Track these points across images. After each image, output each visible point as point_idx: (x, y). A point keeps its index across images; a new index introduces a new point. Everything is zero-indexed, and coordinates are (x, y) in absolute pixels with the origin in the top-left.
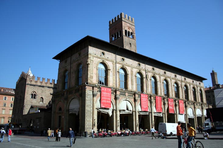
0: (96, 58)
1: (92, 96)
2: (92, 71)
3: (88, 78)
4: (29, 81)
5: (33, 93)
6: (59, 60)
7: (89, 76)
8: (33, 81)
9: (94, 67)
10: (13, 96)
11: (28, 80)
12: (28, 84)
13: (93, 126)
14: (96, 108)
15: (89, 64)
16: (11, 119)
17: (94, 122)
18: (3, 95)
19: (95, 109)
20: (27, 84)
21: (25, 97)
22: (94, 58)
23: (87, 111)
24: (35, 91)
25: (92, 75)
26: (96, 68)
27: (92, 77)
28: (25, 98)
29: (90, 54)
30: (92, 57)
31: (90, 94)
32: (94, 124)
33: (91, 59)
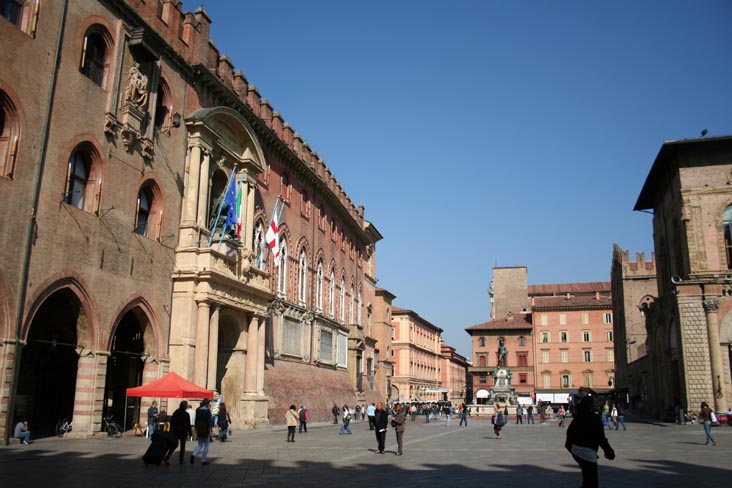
0: (713, 196)
1: (702, 309)
2: (702, 237)
3: (691, 261)
4: (629, 268)
5: (645, 301)
6: (652, 210)
7: (691, 255)
8: (639, 265)
9: (705, 225)
10: (610, 309)
11: (626, 268)
12: (627, 279)
13: (714, 394)
14: (722, 344)
15: (688, 220)
16: (613, 375)
17: (717, 384)
18: (601, 309)
19: (718, 345)
20: (624, 277)
21: (626, 315)
22: (704, 198)
23: (689, 355)
24: (650, 294)
25: (702, 249)
26: (713, 225)
27: (703, 255)
28: (626, 319)
29: (687, 191)
30: (695, 197)
31: (691, 305)
32: (717, 388)
33: (694, 202)
